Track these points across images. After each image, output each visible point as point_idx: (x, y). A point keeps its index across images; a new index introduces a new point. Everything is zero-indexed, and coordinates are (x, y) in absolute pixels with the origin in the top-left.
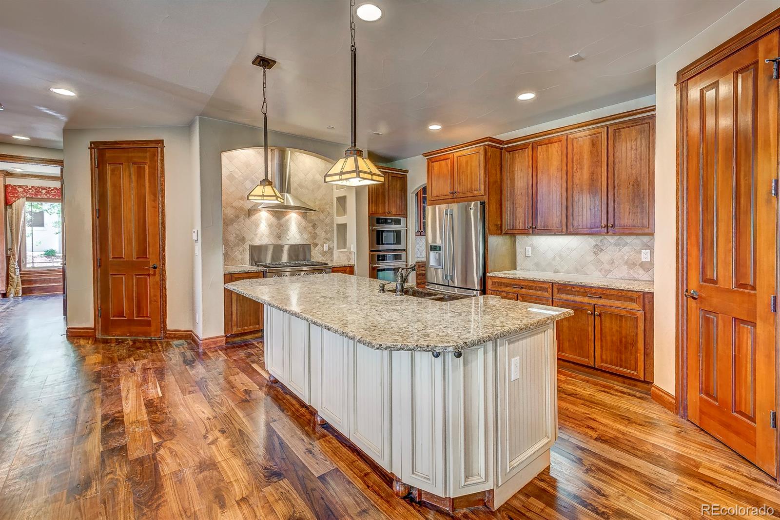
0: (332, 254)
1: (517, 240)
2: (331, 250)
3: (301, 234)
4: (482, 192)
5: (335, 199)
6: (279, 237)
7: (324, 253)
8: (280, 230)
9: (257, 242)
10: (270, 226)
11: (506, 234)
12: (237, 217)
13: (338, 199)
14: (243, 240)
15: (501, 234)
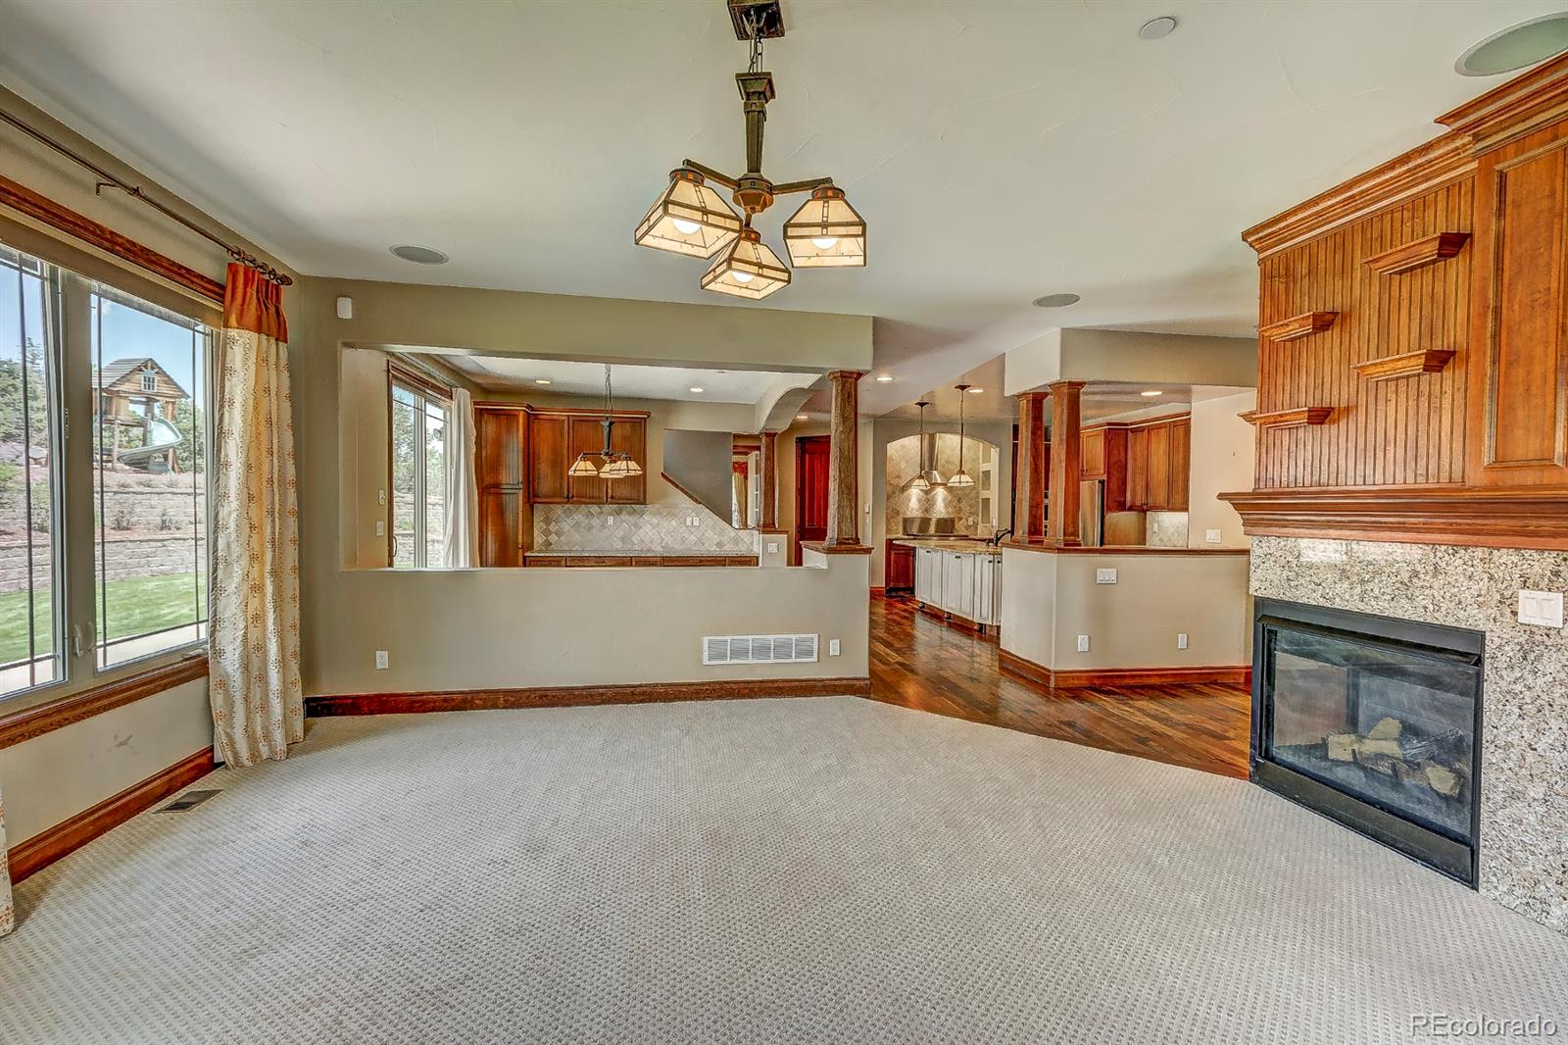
0: (977, 528)
1: (1148, 516)
2: (976, 524)
3: (946, 507)
4: (1102, 472)
5: (981, 474)
6: (927, 510)
7: (968, 527)
8: (928, 502)
9: (909, 515)
10: (919, 500)
11: (1131, 509)
12: (894, 493)
13: (983, 472)
14: (898, 513)
15: (1124, 510)
